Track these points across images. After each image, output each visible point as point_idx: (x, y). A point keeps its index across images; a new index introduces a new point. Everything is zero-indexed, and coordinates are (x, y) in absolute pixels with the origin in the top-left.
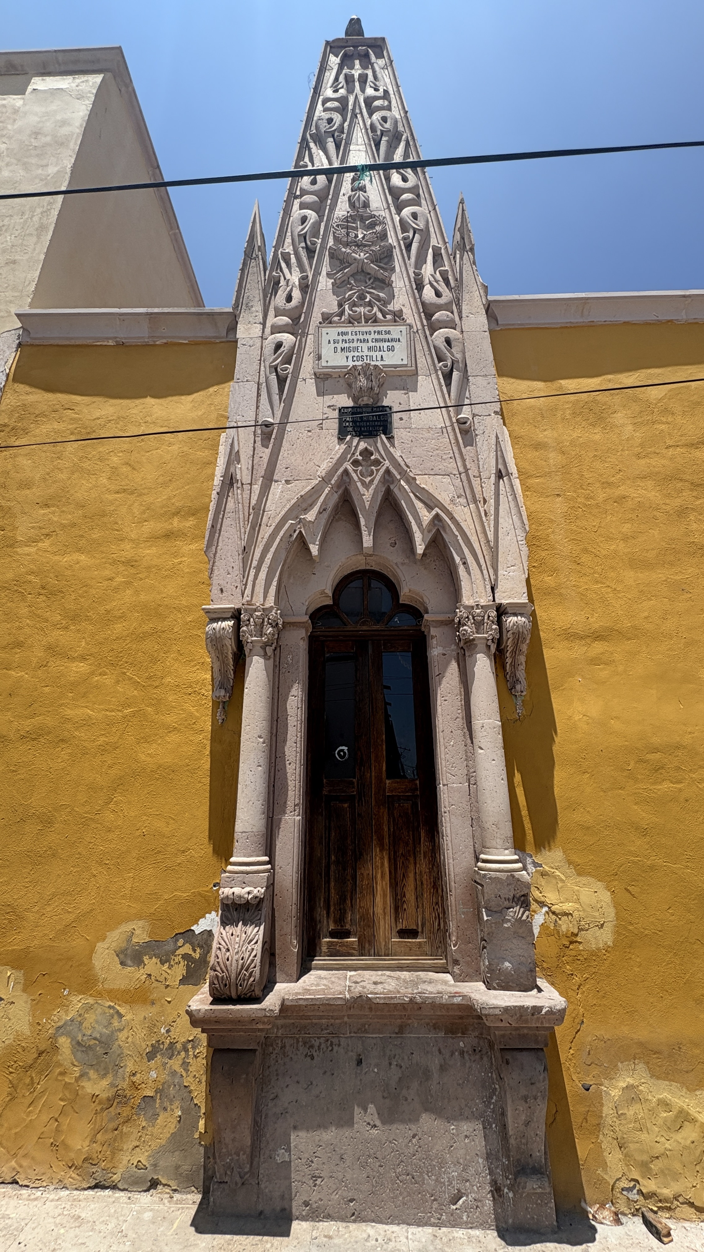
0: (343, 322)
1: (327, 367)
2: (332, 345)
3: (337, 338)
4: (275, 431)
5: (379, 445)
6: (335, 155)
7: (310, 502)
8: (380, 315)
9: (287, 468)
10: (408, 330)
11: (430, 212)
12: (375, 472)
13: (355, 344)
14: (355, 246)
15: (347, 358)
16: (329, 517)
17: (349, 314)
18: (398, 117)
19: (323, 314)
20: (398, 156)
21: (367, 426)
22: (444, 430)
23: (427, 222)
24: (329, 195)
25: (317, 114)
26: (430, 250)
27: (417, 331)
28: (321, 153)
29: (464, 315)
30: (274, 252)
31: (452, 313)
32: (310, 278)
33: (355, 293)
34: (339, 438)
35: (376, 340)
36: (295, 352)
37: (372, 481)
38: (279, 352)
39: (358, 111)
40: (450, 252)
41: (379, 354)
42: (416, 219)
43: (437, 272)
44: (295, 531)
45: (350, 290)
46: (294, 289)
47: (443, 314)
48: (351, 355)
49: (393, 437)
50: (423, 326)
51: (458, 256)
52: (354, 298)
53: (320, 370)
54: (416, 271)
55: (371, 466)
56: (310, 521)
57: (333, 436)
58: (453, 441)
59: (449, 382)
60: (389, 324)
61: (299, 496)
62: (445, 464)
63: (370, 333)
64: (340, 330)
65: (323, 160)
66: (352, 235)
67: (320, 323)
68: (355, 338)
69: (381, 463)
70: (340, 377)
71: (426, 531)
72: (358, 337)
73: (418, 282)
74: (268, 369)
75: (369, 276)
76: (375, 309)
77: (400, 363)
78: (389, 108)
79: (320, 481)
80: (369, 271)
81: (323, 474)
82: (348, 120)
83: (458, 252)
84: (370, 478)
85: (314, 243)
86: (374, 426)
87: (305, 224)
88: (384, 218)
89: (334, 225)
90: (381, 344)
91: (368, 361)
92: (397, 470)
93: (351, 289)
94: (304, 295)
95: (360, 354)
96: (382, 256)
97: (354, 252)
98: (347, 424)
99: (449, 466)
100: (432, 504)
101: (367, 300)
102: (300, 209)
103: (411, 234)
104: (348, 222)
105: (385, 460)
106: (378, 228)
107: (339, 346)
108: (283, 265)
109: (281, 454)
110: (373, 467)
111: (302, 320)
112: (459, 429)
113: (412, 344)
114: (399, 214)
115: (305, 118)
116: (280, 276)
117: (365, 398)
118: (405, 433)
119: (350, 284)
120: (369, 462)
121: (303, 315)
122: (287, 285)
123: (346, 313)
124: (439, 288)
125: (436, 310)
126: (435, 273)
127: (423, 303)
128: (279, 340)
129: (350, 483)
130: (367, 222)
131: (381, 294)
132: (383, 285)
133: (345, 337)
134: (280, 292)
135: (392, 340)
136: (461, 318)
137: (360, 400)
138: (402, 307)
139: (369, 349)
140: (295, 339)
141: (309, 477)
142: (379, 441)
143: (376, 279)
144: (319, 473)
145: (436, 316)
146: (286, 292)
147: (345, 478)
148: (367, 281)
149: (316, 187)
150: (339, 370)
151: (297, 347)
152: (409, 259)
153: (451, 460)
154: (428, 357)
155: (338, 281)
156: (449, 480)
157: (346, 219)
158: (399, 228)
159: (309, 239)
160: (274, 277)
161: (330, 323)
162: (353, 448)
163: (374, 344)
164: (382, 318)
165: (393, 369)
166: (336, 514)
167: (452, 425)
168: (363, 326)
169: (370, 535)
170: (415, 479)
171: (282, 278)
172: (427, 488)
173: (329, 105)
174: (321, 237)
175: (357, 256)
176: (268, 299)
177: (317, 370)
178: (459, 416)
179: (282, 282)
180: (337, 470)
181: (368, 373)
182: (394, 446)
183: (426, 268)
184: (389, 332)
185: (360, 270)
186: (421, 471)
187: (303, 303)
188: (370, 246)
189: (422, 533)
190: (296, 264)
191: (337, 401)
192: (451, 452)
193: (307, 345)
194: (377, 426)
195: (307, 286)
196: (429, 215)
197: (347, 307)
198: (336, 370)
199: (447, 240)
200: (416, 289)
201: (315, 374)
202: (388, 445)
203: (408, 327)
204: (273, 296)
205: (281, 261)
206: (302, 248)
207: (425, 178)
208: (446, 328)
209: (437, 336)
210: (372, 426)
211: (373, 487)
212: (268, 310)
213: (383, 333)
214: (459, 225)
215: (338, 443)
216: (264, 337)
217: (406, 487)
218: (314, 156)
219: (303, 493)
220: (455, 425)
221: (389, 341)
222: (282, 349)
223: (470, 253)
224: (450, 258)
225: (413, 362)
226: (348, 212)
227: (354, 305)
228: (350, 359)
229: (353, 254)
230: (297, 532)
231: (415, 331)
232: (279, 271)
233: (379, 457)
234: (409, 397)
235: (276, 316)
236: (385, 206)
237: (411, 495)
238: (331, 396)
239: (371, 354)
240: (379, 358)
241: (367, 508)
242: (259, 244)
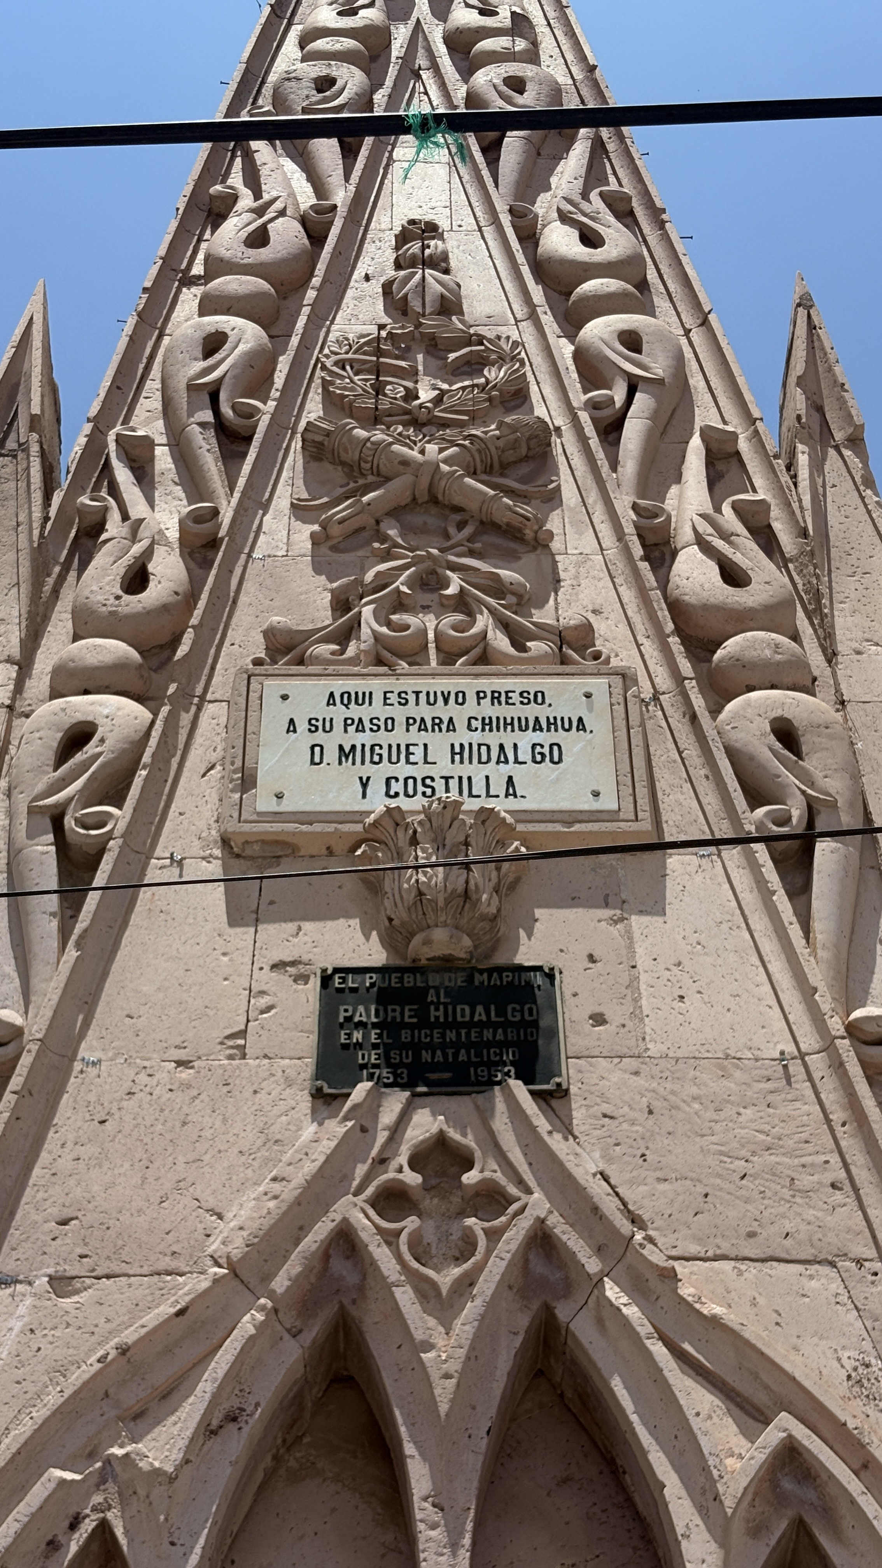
0: (354, 661)
1: (277, 817)
2: (303, 739)
3: (322, 711)
4: (26, 1060)
5: (501, 1123)
6: (341, 171)
7: (160, 1377)
8: (501, 642)
9: (64, 1223)
10: (618, 690)
11: (687, 332)
12: (482, 1242)
13: (399, 736)
14: (405, 425)
15: (365, 785)
16: (254, 1459)
17: (377, 636)
18: (563, 79)
19: (269, 634)
20: (567, 177)
21: (443, 1046)
22: (796, 1068)
23: (680, 358)
24: (311, 275)
25: (281, 66)
26: (696, 442)
27: (656, 698)
28: (289, 165)
29: (843, 647)
30: (91, 437)
31: (795, 637)
32: (226, 516)
33: (406, 567)
34: (317, 1095)
35: (487, 724)
36: (146, 758)
37: (468, 1282)
38: (79, 757)
39: (421, 61)
40: (772, 446)
41: (499, 773)
42: (639, 351)
43: (726, 508)
44: (74, 1525)
45: (384, 560)
46: (160, 552)
47: (755, 640)
48: (379, 773)
49: (562, 1093)
50: (679, 679)
51: (803, 460)
52: (401, 584)
53: (247, 827)
54: (642, 502)
55: (462, 1214)
56: (157, 1472)
57: (289, 1083)
58: (837, 1116)
59: (799, 881)
60: (540, 668)
61: (110, 1348)
62: (810, 1214)
63: (461, 698)
64: (339, 686)
65: (294, 184)
66: (395, 389)
67: (258, 662)
68: (400, 714)
69: (511, 1200)
70: (330, 852)
71: (738, 1528)
72: (411, 710)
73: (651, 539)
74: (22, 819)
75: (457, 517)
76: (483, 621)
77: (587, 804)
78: (532, 56)
79: (216, 1281)
80: (457, 500)
81: (237, 1248)
82: (389, 82)
83: (800, 447)
84: (456, 1271)
85: (251, 414)
86: (480, 1046)
87: (217, 357)
88: (516, 344)
89: (329, 363)
90: (508, 738)
91: (454, 795)
92: (586, 1233)
93: (387, 556)
94: (198, 571)
95: (419, 771)
96: (510, 456)
97: (398, 441)
98: (357, 1036)
99: (830, 1220)
100: (760, 1398)
101: (451, 590)
102: (201, 314)
103: (619, 395)
104: (379, 353)
105: (529, 1192)
106: (494, 374)
107: (331, 742)
108: (123, 475)
109: (44, 1157)
110: (471, 1221)
111: (182, 650)
112: (864, 1065)
113: (637, 740)
114: (571, 335)
115: (237, 76)
116: (106, 509)
117: (440, 935)
118: (616, 1077)
119: (384, 539)
120: (456, 1199)
121: (188, 638)
122: (134, 537)
123: (365, 631)
124: (738, 558)
125: (729, 628)
126: (718, 509)
127: (676, 607)
128: (79, 717)
129: (361, 1288)
130: (452, 356)
131: (505, 574)
132: (513, 545)
133: (355, 711)
134: (101, 559)
135: (552, 724)
136: (831, 656)
137: (417, 940)
138: (592, 619)
139: (457, 753)
140: (149, 716)
141: (166, 1263)
142: (500, 1105)
143: (488, 526)
144: (214, 1246)
145: (732, 646)
146: (127, 560)
147: (339, 1266)
148: (452, 530)
149: (264, 254)
150: (330, 828)
151: (153, 742)
152: (614, 465)
153: (838, 1197)
154: (707, 790)
155: (336, 531)
156: (836, 1286)
157: (375, 346)
158: (575, 376)
159: (232, 397)
160: (82, 511)
161: (301, 661)
162: (382, 1137)
163: (476, 737)
164: (512, 651)
165: (559, 827)
166: (289, 1445)
167: (829, 1046)
168: (433, 675)
169: (454, 1546)
170: (671, 1276)
171: (115, 516)
172: (731, 1318)
173: (322, 44)
174: (275, 394)
175: (415, 454)
176: (51, 581)
177: (232, 826)
178: (857, 1014)
179: (114, 527)
180: (303, 1230)
181: (454, 836)
182: (568, 1131)
183: (680, 496)
184: (539, 697)
185: (423, 497)
186: (699, 1240)
187: (191, 598)
188: (461, 425)
189: (722, 1539)
190: (173, 475)
191: (315, 944)
192: (835, 1159)
193: (198, 739)
194: (489, 1044)
195: (213, 544)
196: (684, 341)
197: (367, 612)
198: (317, 827)
199: (756, 414)
200: (646, 558)
201: (225, 842)
202: (542, 1124)
203: (618, 680)
204: (73, 574)
205: (115, 462)
206: (202, 425)
207: (666, 238)
208: (773, 687)
209: (736, 715)
210: (469, 1046)
211: (472, 1309)
212: (46, 618)
213: (515, 698)
214: (799, 367)
215: (314, 1111)
216: (21, 706)
217: (632, 1312)
218: (264, 172)
219: (130, 1336)
220: (844, 1045)
221: (538, 727)
222: (91, 748)
223: (847, 453)
224: (772, 466)
225: (644, 802)
226: (381, 327)
227: (400, 604)
228: (377, 788)
229: (396, 447)
230: (88, 1526)
231: (647, 693)
232: (104, 493)
233: (499, 1177)
234: (629, 935)
235: (76, 638)
236: (520, 310)
237: (658, 1349)
238: (291, 927)
239: (465, 770)
240: (499, 787)
241: (443, 1408)
242: (36, 410)
